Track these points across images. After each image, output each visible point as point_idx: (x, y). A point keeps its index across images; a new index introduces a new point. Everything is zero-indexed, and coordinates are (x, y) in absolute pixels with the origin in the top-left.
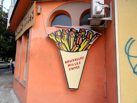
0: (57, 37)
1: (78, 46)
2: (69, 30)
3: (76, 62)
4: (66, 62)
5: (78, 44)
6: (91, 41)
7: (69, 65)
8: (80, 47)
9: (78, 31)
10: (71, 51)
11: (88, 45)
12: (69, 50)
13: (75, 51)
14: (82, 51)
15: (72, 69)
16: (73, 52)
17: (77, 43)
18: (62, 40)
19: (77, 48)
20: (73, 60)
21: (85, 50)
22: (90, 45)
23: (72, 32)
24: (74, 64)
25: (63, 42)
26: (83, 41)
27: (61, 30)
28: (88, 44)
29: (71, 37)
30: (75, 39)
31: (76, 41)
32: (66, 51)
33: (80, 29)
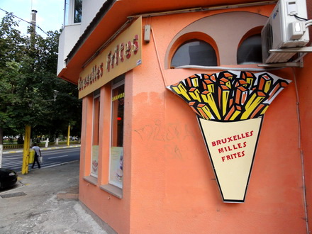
0: (192, 89)
1: (239, 108)
2: (218, 75)
3: (235, 143)
4: (214, 144)
5: (240, 105)
6: (267, 97)
7: (221, 151)
8: (243, 110)
9: (238, 77)
10: (223, 120)
11: (262, 106)
12: (220, 118)
13: (232, 118)
14: (249, 118)
15: (228, 157)
16: (229, 121)
17: (237, 101)
18: (203, 97)
19: (237, 113)
20: (230, 139)
21: (255, 117)
22: (266, 105)
23: (223, 79)
24: (232, 148)
25: (205, 101)
26: (249, 97)
27: (200, 75)
28: (261, 103)
29: (222, 90)
30: (231, 94)
31: (234, 98)
32: (212, 120)
33: (242, 72)
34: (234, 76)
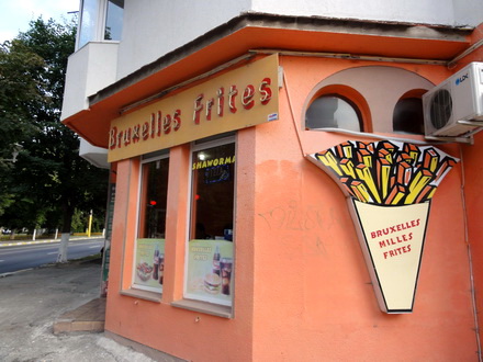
0: (344, 161)
1: (402, 189)
2: (376, 144)
3: (399, 234)
4: (373, 235)
5: (403, 185)
6: (434, 177)
7: (382, 244)
8: (407, 192)
9: (401, 149)
10: (383, 204)
11: (428, 188)
12: (380, 202)
13: (395, 202)
14: (414, 203)
15: (391, 253)
16: (390, 205)
17: (400, 181)
18: (359, 171)
19: (400, 195)
20: (392, 229)
21: (422, 202)
22: (433, 187)
23: (382, 150)
24: (395, 240)
25: (361, 177)
26: (413, 176)
27: (354, 143)
28: (428, 184)
29: (382, 164)
30: (392, 171)
31: (396, 176)
32: (370, 203)
33: (406, 144)
34: (396, 148)
